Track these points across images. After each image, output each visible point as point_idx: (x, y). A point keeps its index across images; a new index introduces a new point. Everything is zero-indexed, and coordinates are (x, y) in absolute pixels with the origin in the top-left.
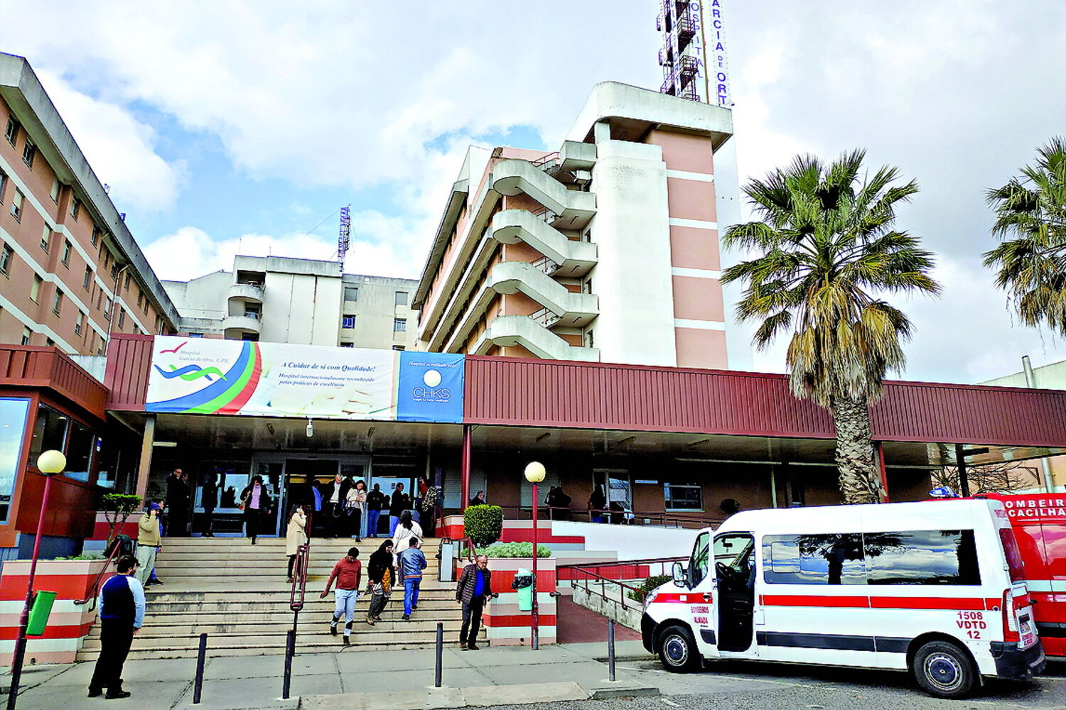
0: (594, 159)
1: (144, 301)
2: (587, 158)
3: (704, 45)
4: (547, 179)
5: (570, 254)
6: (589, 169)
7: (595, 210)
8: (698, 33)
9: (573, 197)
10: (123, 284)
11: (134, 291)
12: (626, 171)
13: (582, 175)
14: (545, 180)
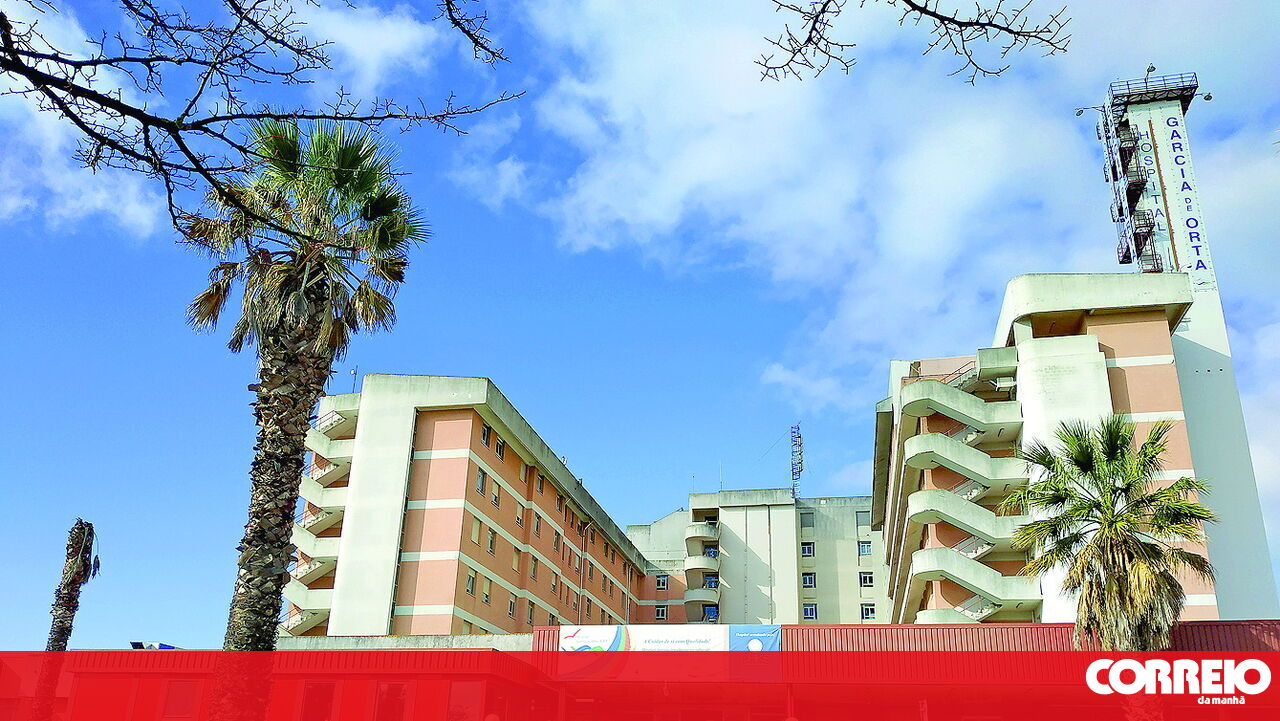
0: (1014, 364)
1: (610, 552)
2: (1006, 365)
3: (1163, 189)
4: (960, 395)
5: (994, 473)
6: (1013, 375)
7: (1021, 420)
8: (1154, 178)
9: (993, 410)
10: (589, 540)
11: (600, 546)
12: (1052, 372)
13: (1004, 384)
14: (958, 398)
